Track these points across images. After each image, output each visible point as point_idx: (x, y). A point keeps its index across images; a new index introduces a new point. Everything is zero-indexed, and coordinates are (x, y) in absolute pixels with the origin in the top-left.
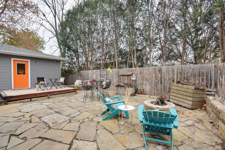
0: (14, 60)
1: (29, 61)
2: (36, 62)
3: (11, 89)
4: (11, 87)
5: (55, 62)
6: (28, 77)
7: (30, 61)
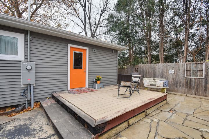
0: (71, 47)
1: (87, 49)
2: (94, 51)
3: (67, 90)
4: (67, 88)
5: (114, 52)
6: (85, 72)
7: (89, 50)
